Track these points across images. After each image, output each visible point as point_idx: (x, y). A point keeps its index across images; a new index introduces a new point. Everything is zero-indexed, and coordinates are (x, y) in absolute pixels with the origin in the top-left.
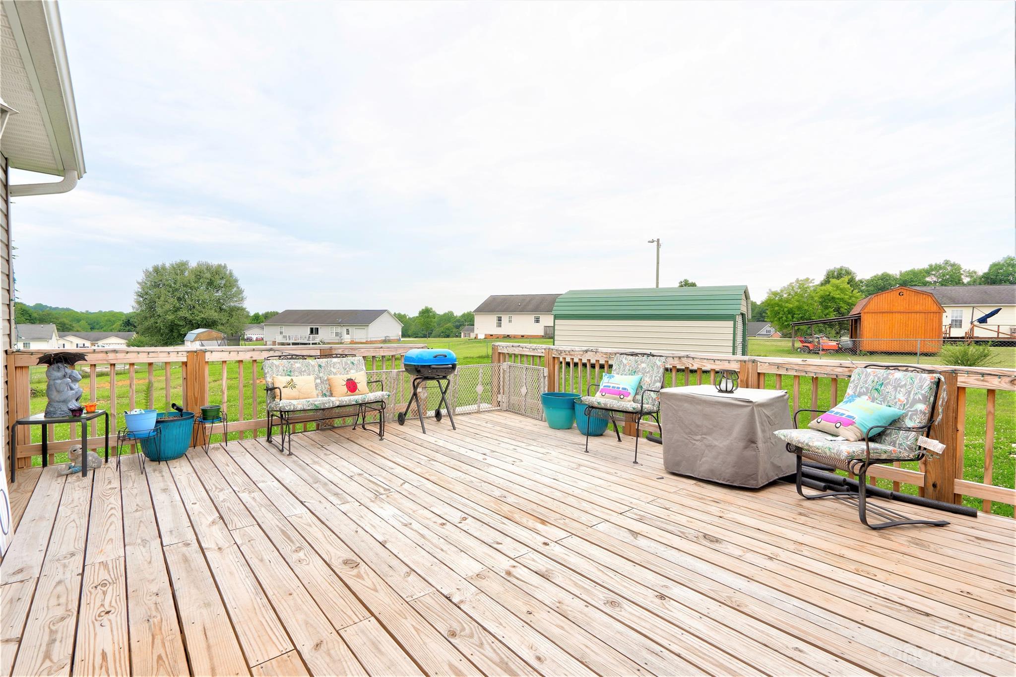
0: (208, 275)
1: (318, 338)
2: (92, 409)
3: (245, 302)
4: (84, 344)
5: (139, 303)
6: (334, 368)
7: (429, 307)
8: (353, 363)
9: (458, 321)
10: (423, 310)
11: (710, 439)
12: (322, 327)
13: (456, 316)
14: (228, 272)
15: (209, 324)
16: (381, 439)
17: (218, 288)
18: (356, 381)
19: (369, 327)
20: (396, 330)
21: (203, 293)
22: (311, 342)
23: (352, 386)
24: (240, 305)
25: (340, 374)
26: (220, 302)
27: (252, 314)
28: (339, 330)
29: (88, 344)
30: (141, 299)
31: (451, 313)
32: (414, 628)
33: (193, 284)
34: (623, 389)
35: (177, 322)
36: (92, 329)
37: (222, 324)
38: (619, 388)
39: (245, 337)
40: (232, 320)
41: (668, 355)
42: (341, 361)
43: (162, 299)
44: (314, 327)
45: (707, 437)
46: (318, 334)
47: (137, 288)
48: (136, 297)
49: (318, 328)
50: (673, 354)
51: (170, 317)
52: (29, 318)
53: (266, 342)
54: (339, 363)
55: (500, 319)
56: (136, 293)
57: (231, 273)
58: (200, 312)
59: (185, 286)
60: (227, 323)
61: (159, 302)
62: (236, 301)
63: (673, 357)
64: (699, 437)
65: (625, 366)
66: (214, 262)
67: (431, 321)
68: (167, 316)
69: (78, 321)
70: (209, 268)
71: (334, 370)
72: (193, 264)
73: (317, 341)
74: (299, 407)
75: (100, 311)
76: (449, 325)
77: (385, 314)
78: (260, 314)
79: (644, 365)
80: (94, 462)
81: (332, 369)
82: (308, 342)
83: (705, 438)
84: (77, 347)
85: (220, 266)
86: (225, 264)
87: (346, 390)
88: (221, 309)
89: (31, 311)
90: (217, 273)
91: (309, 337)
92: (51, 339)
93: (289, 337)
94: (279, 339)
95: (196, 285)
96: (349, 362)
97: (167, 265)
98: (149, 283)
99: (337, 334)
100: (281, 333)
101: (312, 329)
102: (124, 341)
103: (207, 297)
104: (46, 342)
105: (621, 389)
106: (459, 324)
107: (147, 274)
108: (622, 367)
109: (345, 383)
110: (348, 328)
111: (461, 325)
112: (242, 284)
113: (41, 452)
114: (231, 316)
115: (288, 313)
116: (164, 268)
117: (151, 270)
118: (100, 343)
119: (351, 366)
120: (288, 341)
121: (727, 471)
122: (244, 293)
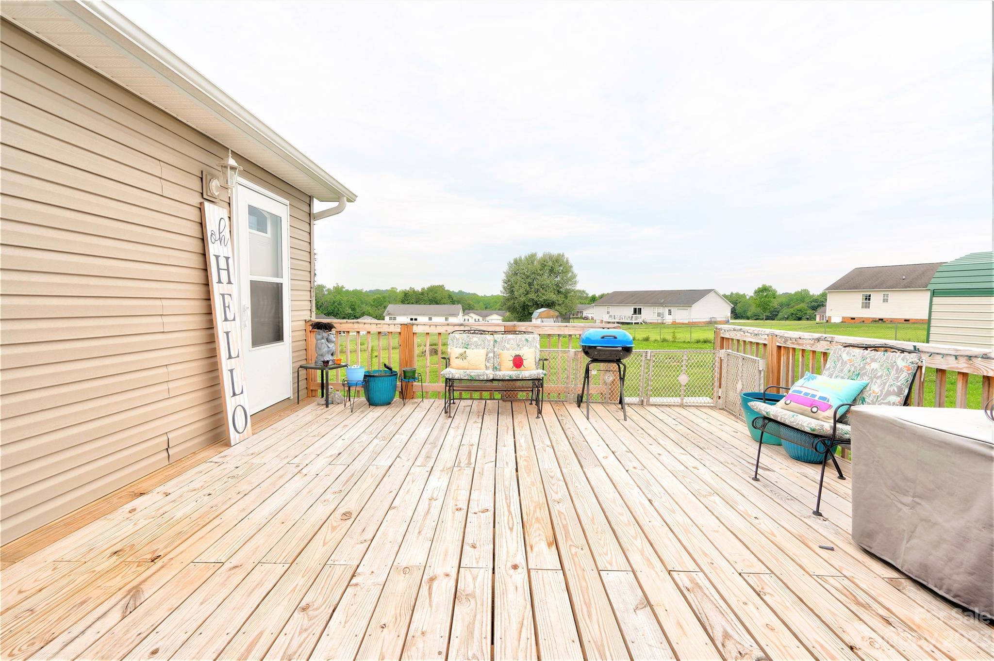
0: (550, 263)
1: (640, 319)
2: (339, 362)
3: (577, 285)
4: (479, 320)
5: (504, 288)
6: (508, 343)
7: (768, 284)
8: (527, 340)
9: (816, 301)
10: (759, 288)
11: (926, 508)
12: (645, 307)
13: (813, 295)
14: (565, 260)
15: (550, 305)
16: (538, 417)
17: (557, 274)
18: (523, 358)
19: (693, 308)
20: (724, 311)
21: (546, 279)
22: (634, 322)
23: (518, 362)
24: (573, 288)
25: (513, 350)
26: (559, 285)
27: (590, 295)
28: (661, 310)
29: (481, 319)
30: (506, 285)
31: (806, 292)
32: (295, 587)
33: (539, 271)
34: (821, 398)
35: (527, 303)
36: (486, 308)
37: (559, 305)
38: (814, 396)
39: (583, 316)
40: (567, 301)
41: (946, 352)
42: (516, 338)
43: (518, 284)
44: (637, 307)
45: (923, 503)
46: (640, 314)
47: (503, 277)
48: (502, 284)
49: (641, 309)
50: (957, 350)
51: (523, 299)
52: (451, 300)
53: (596, 320)
54: (513, 339)
55: (868, 298)
56: (503, 280)
57: (567, 261)
58: (543, 294)
59: (534, 273)
60: (563, 303)
61: (517, 287)
62: (571, 285)
63: (956, 357)
64: (908, 500)
65: (844, 363)
66: (555, 252)
67: (770, 302)
68: (521, 298)
69: (479, 302)
70: (551, 257)
71: (508, 346)
72: (540, 255)
73: (640, 321)
74: (457, 376)
75: (492, 295)
76: (802, 306)
77: (712, 294)
78: (597, 295)
79: (874, 365)
80: (338, 399)
81: (506, 345)
82: (631, 322)
83: (920, 504)
84: (475, 321)
85: (559, 255)
86: (563, 253)
87: (512, 365)
88: (559, 292)
89: (453, 296)
90: (557, 261)
91: (632, 317)
92: (458, 315)
93: (614, 316)
94: (606, 318)
95: (541, 272)
96: (523, 339)
97: (523, 257)
98: (511, 273)
99: (659, 315)
100: (608, 313)
101: (635, 309)
102: (500, 318)
103: (548, 282)
104: (456, 318)
105: (816, 398)
106: (816, 304)
107: (510, 265)
108: (839, 365)
109: (512, 358)
110: (670, 308)
111: (819, 306)
112: (575, 270)
113: (321, 388)
114: (566, 297)
115: (616, 294)
116: (520, 260)
117: (512, 262)
118: (488, 319)
119: (525, 342)
120: (613, 320)
121: (956, 577)
122: (577, 277)
